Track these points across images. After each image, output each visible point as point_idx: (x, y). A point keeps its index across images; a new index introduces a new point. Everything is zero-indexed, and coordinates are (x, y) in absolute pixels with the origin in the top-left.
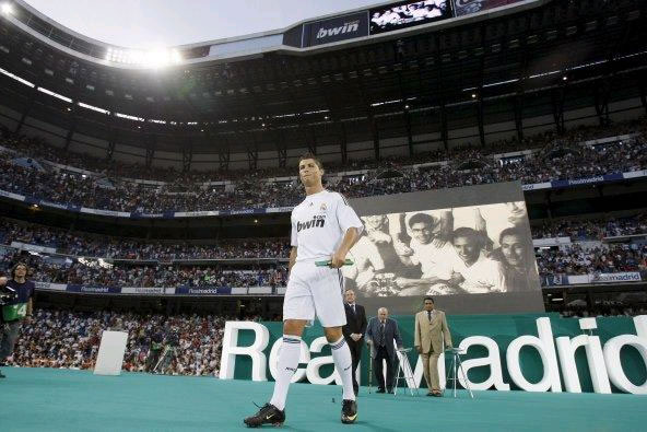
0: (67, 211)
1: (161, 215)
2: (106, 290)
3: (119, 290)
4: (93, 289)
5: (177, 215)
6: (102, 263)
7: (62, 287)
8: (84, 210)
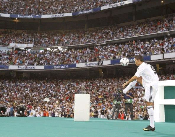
0: (34, 19)
1: (92, 11)
2: (67, 66)
3: (75, 65)
4: (59, 67)
5: (103, 8)
6: (61, 49)
7: (42, 68)
8: (43, 16)
